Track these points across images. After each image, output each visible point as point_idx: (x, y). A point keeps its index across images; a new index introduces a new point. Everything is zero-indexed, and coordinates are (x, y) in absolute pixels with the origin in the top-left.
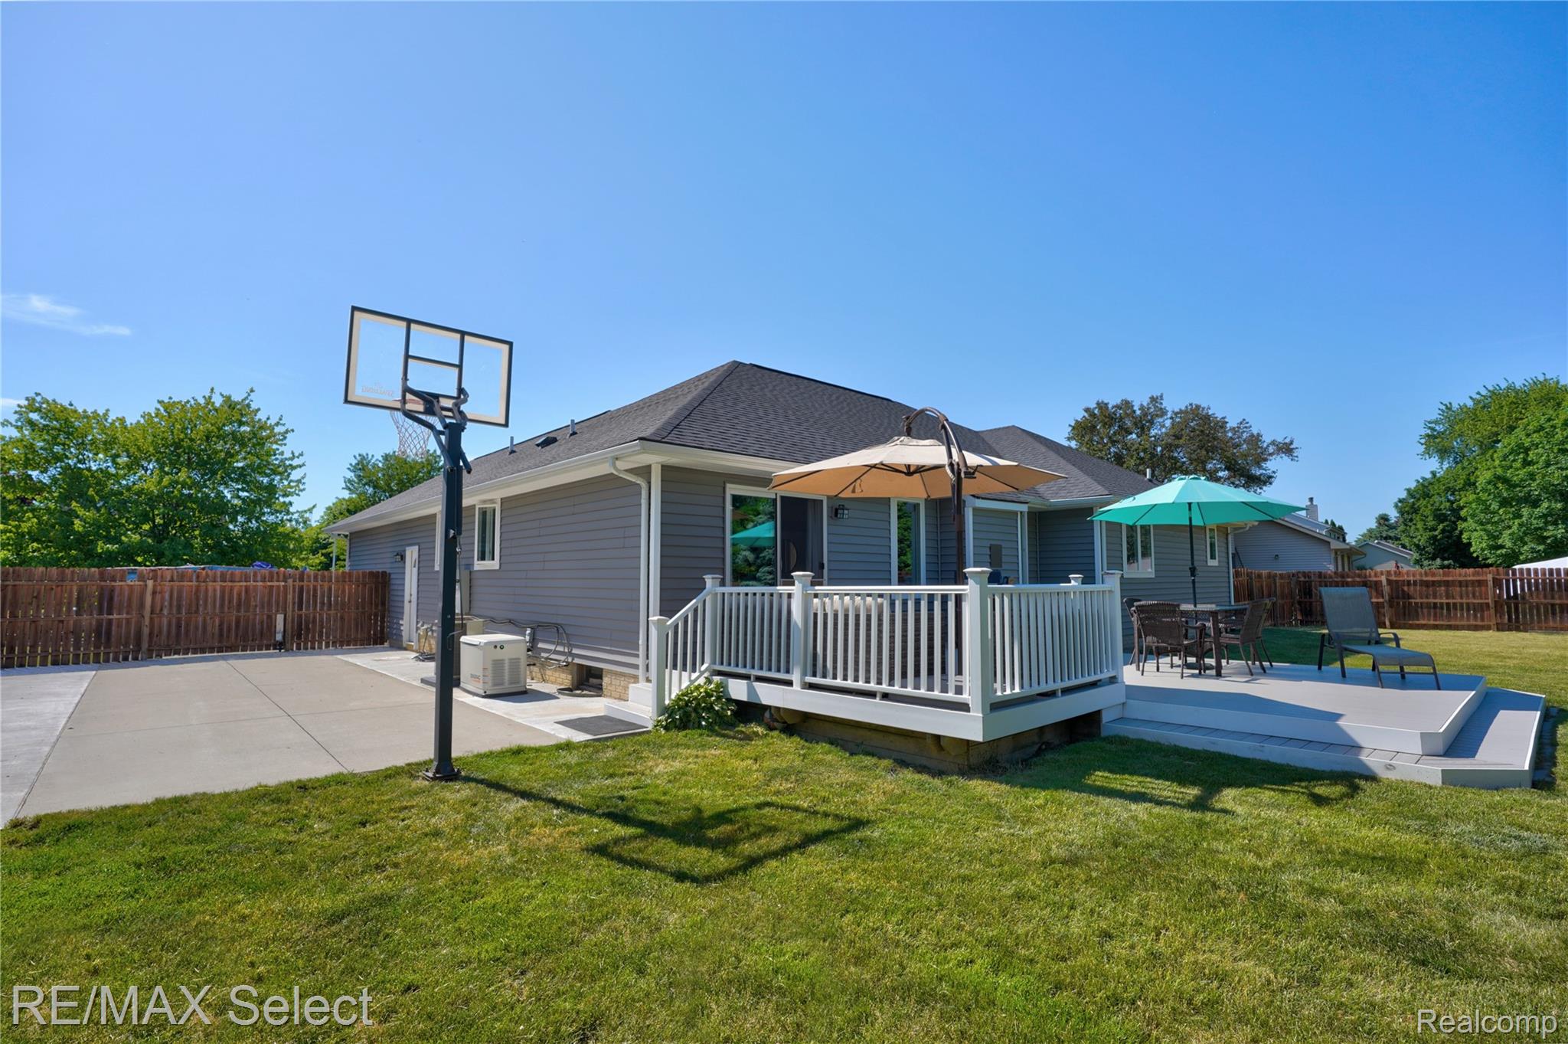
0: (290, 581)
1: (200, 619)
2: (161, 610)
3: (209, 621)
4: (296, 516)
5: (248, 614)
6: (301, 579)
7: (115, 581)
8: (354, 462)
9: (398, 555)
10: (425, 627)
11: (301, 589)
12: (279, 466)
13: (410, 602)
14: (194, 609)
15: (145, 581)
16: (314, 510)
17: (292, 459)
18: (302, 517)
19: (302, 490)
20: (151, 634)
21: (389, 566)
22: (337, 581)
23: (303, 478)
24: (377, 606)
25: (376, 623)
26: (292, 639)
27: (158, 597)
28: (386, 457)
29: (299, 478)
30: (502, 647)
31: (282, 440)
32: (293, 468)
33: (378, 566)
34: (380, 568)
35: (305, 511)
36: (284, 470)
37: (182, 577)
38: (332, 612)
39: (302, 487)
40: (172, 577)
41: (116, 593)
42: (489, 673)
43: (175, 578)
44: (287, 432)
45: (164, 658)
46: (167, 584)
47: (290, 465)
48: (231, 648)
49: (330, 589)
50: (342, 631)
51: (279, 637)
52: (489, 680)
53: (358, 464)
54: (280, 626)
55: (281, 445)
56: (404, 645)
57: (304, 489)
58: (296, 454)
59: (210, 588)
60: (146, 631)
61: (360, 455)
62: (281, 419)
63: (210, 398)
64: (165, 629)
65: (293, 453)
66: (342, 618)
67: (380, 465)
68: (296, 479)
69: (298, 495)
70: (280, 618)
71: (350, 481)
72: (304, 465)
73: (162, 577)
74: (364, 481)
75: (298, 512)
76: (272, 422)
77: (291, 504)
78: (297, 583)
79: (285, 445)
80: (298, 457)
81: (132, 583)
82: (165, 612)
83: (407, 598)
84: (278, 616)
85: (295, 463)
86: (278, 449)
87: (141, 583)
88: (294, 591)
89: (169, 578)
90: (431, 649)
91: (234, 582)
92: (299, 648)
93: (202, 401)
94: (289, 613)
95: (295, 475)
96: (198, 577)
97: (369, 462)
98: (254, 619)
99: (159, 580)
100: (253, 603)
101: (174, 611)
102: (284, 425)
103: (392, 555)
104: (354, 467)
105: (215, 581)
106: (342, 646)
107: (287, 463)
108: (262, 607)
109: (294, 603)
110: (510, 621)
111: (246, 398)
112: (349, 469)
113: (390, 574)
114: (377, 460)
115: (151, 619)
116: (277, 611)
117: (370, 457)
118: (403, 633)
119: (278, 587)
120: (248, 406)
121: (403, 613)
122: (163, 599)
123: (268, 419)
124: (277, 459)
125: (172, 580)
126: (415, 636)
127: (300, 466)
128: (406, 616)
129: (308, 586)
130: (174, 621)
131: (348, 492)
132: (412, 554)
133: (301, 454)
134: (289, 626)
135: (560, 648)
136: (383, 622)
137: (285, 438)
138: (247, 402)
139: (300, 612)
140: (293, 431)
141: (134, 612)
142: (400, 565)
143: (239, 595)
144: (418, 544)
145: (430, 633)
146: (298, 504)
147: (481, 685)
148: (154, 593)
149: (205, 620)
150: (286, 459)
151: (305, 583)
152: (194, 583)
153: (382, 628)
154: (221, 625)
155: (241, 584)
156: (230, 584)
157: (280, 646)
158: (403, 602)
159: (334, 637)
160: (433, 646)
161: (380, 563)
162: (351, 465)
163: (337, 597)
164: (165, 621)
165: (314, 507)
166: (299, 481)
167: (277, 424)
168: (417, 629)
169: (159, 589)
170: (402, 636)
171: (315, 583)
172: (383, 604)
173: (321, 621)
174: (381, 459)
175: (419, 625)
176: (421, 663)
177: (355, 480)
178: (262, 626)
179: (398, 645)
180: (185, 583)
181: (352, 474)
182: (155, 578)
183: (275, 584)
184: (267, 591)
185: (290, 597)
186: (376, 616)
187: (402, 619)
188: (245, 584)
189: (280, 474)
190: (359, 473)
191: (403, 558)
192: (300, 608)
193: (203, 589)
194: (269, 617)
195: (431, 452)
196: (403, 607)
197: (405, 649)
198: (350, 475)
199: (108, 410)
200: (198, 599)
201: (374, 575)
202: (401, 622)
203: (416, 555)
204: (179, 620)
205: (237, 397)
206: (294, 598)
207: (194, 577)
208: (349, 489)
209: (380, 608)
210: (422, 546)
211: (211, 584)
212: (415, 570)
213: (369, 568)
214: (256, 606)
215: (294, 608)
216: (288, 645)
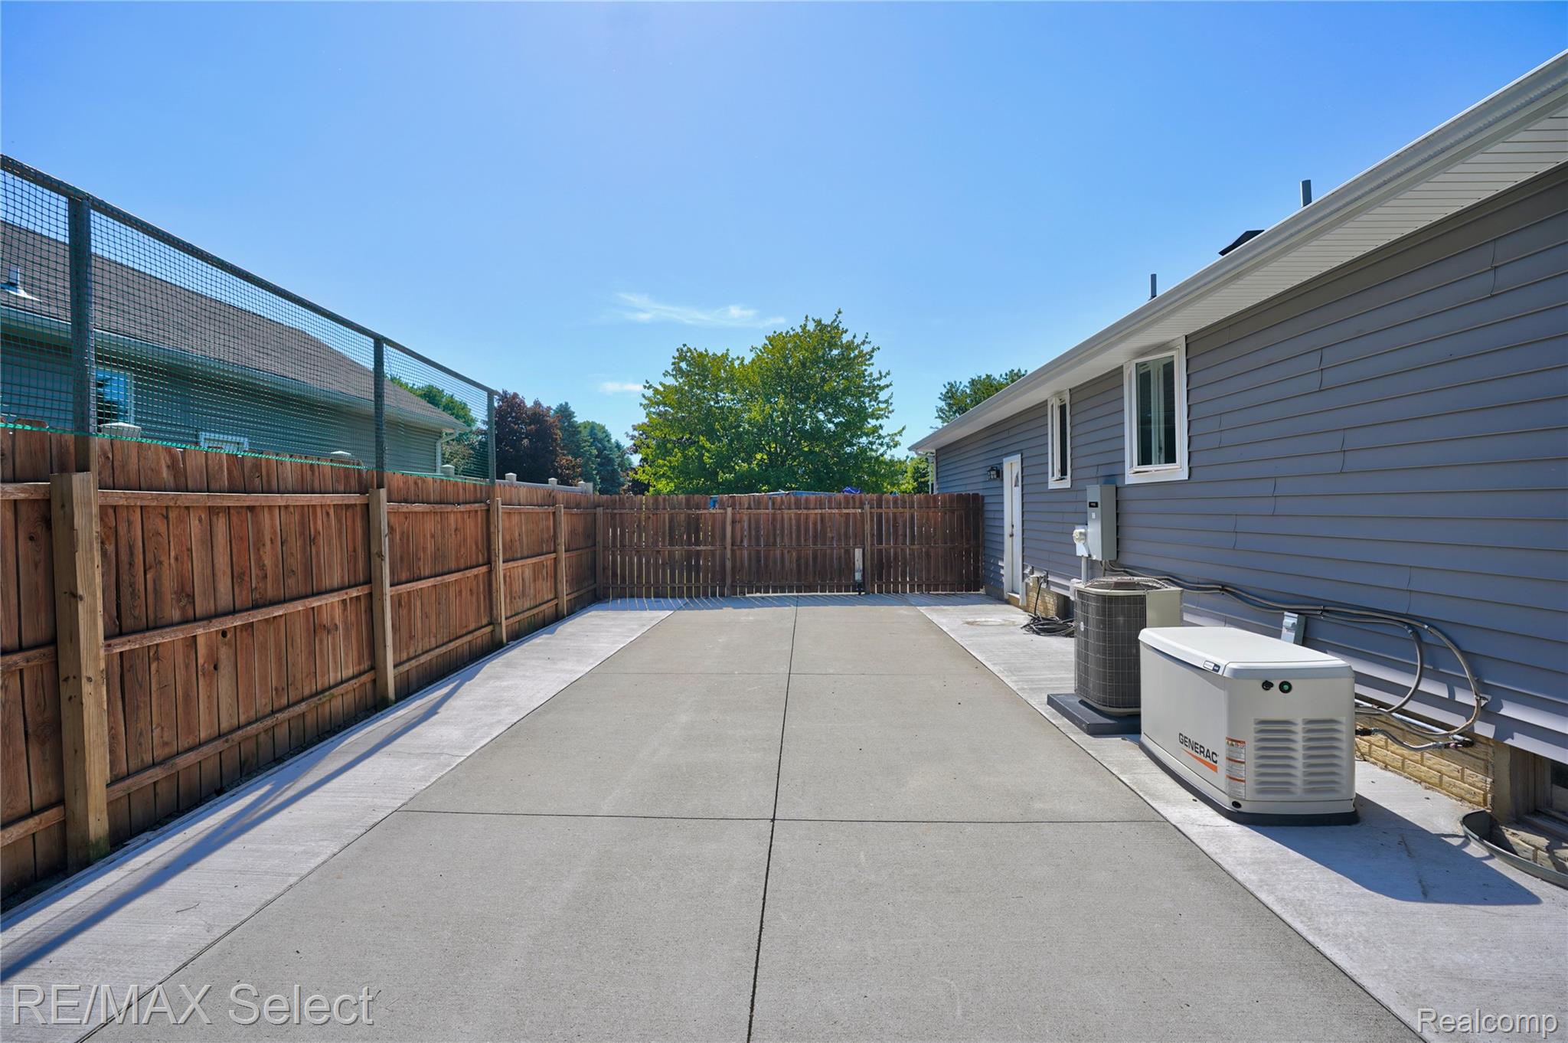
0: (867, 507)
1: (778, 553)
2: (742, 541)
3: (786, 556)
4: (887, 440)
5: (825, 547)
6: (880, 506)
7: (699, 509)
8: (944, 391)
9: (992, 469)
10: (1037, 574)
11: (880, 516)
12: (869, 388)
13: (1012, 535)
14: (771, 540)
15: (725, 509)
16: (904, 432)
17: (879, 379)
18: (893, 440)
19: (890, 412)
20: (733, 568)
21: (981, 486)
22: (920, 508)
23: (890, 398)
24: (968, 540)
25: (968, 562)
26: (873, 579)
27: (738, 526)
28: (973, 382)
29: (887, 398)
30: (1286, 687)
31: (869, 360)
32: (882, 388)
33: (969, 488)
34: (971, 490)
35: (896, 434)
36: (873, 391)
37: (758, 504)
38: (916, 547)
39: (891, 408)
40: (749, 504)
41: (702, 521)
42: (1249, 753)
43: (752, 506)
44: (873, 350)
45: (747, 595)
46: (745, 511)
47: (878, 385)
48: (809, 587)
49: (912, 517)
50: (928, 571)
51: (858, 576)
52: (1249, 771)
53: (947, 393)
54: (859, 564)
55: (869, 365)
56: (1006, 597)
57: (893, 411)
58: (883, 374)
59: (786, 516)
60: (729, 564)
61: (949, 384)
62: (866, 337)
63: (805, 325)
64: (746, 564)
65: (880, 373)
66: (928, 555)
67: (968, 391)
68: (884, 400)
69: (887, 417)
70: (858, 553)
71: (941, 410)
72: (891, 385)
73: (740, 504)
74: (955, 408)
75: (889, 435)
76: (857, 341)
77: (881, 427)
78: (875, 510)
79: (872, 364)
80: (885, 377)
81: (714, 511)
82: (745, 544)
83: (1007, 530)
84: (856, 550)
85: (882, 383)
86: (866, 370)
87: (722, 511)
88: (872, 520)
89: (746, 506)
90: (1046, 609)
91: (809, 509)
92: (880, 592)
93: (799, 330)
94: (868, 548)
95: (883, 396)
96: (773, 504)
97: (958, 389)
98: (832, 554)
99: (737, 507)
100: (829, 535)
101: (753, 543)
102: (870, 343)
103: (984, 471)
104: (945, 395)
105: (790, 509)
106: (928, 590)
107: (876, 383)
108: (839, 540)
109: (872, 535)
110: (1224, 588)
111: (835, 320)
112: (940, 398)
113: (983, 497)
114: (965, 386)
115: (733, 551)
116: (855, 546)
117: (958, 384)
118: (1004, 579)
119: (855, 514)
120: (837, 327)
121: (1002, 551)
122: (742, 528)
123: (854, 337)
124: (866, 381)
125: (749, 508)
126: (1020, 586)
127: (887, 386)
128: (1007, 556)
129: (887, 513)
130: (753, 553)
131: (940, 421)
132: (1012, 467)
133: (888, 374)
134: (868, 564)
135: (1428, 687)
136: (977, 561)
137: (872, 357)
138: (836, 324)
139: (880, 547)
140: (879, 349)
141: (718, 544)
142: (997, 483)
143: (815, 524)
144: (1021, 452)
145: (1044, 586)
146: (889, 426)
147: (1220, 778)
148: (733, 522)
149: (782, 554)
150: (874, 380)
151: (883, 510)
152: (770, 511)
153: (976, 569)
154: (799, 559)
155: (816, 511)
156: (805, 511)
157: (859, 587)
158: (1003, 535)
159: (920, 578)
160: (1050, 606)
161: (970, 483)
162: (941, 394)
163: (920, 528)
164: (746, 553)
165: (903, 429)
166: (886, 402)
167: (864, 343)
168: (1024, 576)
169: (738, 517)
170: (1003, 583)
171: (895, 510)
172: (976, 536)
173: (904, 558)
174: (968, 385)
175: (1027, 571)
176: (1035, 637)
177: (947, 408)
178: (840, 562)
179: (998, 596)
180: (762, 511)
181: (943, 403)
182: (733, 506)
183: (852, 511)
184: (843, 519)
185: (867, 527)
186: (968, 552)
187: (1002, 560)
188: (820, 511)
189: (869, 395)
190: (949, 401)
191: (999, 474)
192: (880, 542)
193: (779, 517)
194: (847, 552)
195: (1016, 371)
196: (1003, 543)
197: (1007, 602)
198: (942, 404)
199: (728, 350)
200: (775, 529)
201: (963, 499)
202: (1000, 564)
203: (1017, 468)
204: (758, 552)
205: (827, 321)
206: (872, 529)
207: (770, 504)
208: (941, 418)
209: (972, 542)
210: (1024, 452)
211: (786, 511)
212: (1018, 491)
213: (956, 490)
214: (833, 538)
215: (872, 541)
216: (869, 587)
